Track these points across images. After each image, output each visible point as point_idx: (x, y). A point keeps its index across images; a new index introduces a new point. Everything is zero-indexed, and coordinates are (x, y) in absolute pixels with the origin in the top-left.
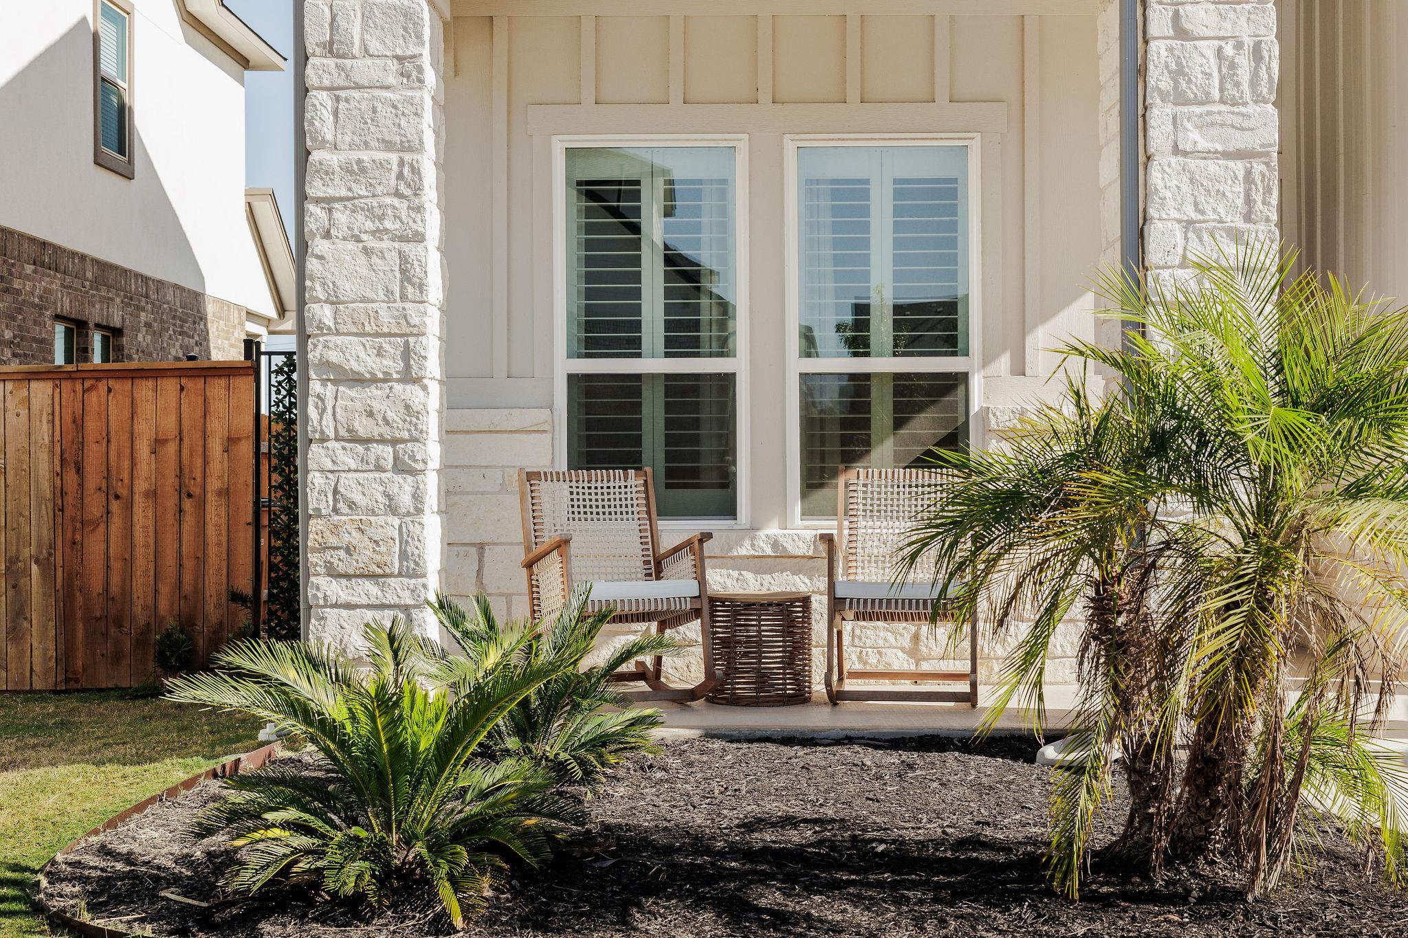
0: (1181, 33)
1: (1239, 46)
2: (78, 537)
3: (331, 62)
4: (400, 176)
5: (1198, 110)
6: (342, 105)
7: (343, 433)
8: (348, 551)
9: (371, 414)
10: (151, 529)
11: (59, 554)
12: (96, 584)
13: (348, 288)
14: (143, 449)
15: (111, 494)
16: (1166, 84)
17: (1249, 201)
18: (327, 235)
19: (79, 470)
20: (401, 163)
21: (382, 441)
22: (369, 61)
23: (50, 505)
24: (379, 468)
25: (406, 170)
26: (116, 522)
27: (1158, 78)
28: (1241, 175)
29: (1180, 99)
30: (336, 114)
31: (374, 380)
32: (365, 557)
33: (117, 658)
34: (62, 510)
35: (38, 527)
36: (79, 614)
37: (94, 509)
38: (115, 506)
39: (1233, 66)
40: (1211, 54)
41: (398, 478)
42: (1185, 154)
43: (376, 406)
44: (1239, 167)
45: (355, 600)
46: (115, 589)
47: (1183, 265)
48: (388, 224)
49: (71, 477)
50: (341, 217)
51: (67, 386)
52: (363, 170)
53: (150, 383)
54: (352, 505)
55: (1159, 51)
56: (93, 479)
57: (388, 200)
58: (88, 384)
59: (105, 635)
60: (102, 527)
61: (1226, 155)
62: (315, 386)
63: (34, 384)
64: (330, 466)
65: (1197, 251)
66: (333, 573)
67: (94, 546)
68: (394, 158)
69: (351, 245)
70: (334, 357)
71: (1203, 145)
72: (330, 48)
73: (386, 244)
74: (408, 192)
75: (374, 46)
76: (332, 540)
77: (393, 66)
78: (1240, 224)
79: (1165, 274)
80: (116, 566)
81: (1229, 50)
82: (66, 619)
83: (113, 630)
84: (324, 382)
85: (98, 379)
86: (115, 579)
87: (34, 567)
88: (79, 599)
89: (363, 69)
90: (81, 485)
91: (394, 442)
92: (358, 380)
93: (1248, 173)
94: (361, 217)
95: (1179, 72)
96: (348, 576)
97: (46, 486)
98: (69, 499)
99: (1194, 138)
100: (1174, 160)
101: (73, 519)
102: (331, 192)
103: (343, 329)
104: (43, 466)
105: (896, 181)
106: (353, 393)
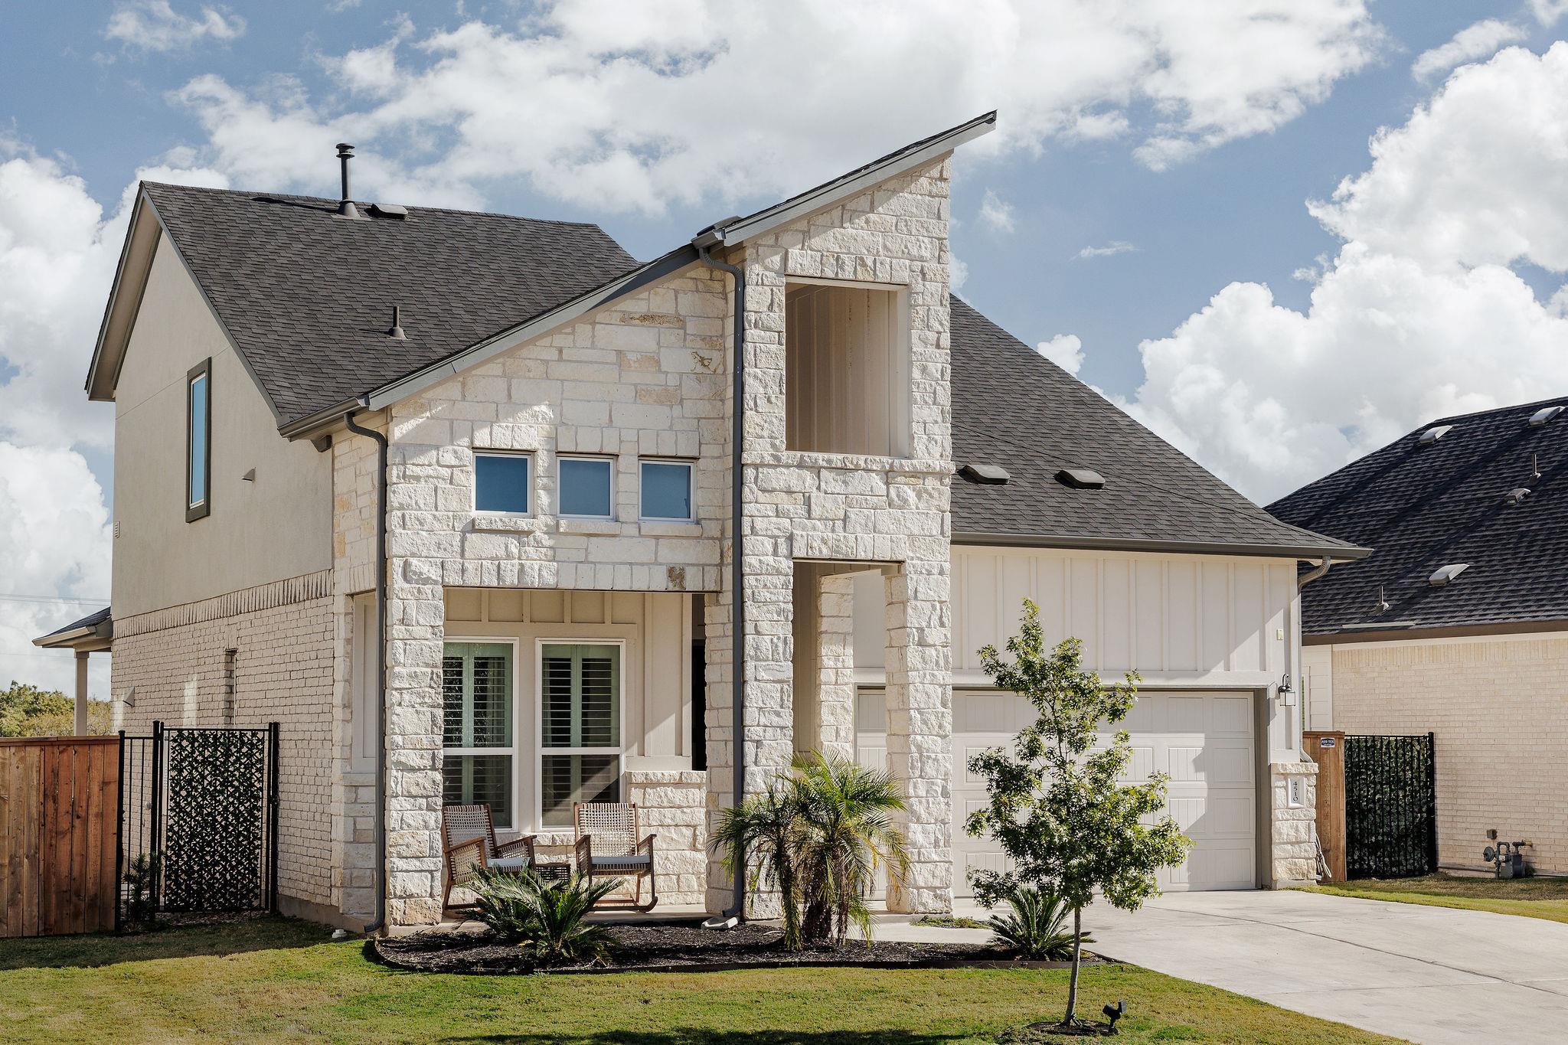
0: (758, 633)
1: (779, 638)
2: (54, 842)
3: (403, 628)
4: (432, 679)
5: (764, 663)
6: (408, 647)
7: (405, 793)
8: (407, 846)
9: (418, 785)
10: (99, 837)
11: (41, 852)
12: (64, 870)
13: (409, 729)
14: (95, 788)
15: (74, 815)
16: (752, 653)
17: (782, 699)
18: (400, 704)
19: (55, 801)
20: (432, 673)
21: (422, 797)
22: (419, 628)
23: (37, 823)
24: (421, 809)
25: (434, 676)
26: (78, 832)
27: (749, 650)
28: (779, 689)
29: (758, 659)
30: (405, 651)
31: (419, 769)
32: (414, 849)
33: (76, 915)
34: (44, 825)
35: (30, 836)
36: (53, 889)
37: (64, 825)
38: (77, 822)
39: (777, 646)
40: (768, 641)
41: (429, 813)
42: (759, 681)
43: (420, 781)
44: (778, 686)
45: (410, 868)
46: (75, 874)
47: (758, 725)
48: (426, 700)
49: (50, 805)
50: (406, 696)
51: (48, 749)
52: (416, 676)
53: (100, 748)
54: (409, 826)
55: (749, 639)
56: (64, 807)
57: (427, 689)
58: (61, 748)
59: (69, 901)
60: (69, 836)
61: (774, 682)
62: (394, 772)
63: (28, 749)
64: (399, 808)
65: (763, 720)
66: (401, 857)
67: (64, 847)
68: (429, 670)
69: (410, 709)
70: (403, 759)
71: (766, 677)
72: (402, 621)
73: (425, 709)
74: (435, 686)
75: (421, 621)
76: (401, 842)
77: (430, 630)
78: (779, 709)
79: (752, 728)
80: (77, 859)
81: (775, 640)
82: (45, 892)
83: (74, 898)
84: (397, 770)
85: (69, 746)
86: (76, 867)
87: (26, 860)
88: (54, 880)
89: (417, 631)
90: (56, 810)
91: (427, 797)
92: (413, 770)
93: (782, 689)
94: (414, 696)
95: (757, 648)
96: (407, 858)
97: (34, 811)
98: (49, 819)
99: (763, 675)
100: (755, 683)
101: (51, 831)
102: (403, 686)
103: (407, 746)
104: (34, 800)
105: (584, 660)
106: (409, 775)
